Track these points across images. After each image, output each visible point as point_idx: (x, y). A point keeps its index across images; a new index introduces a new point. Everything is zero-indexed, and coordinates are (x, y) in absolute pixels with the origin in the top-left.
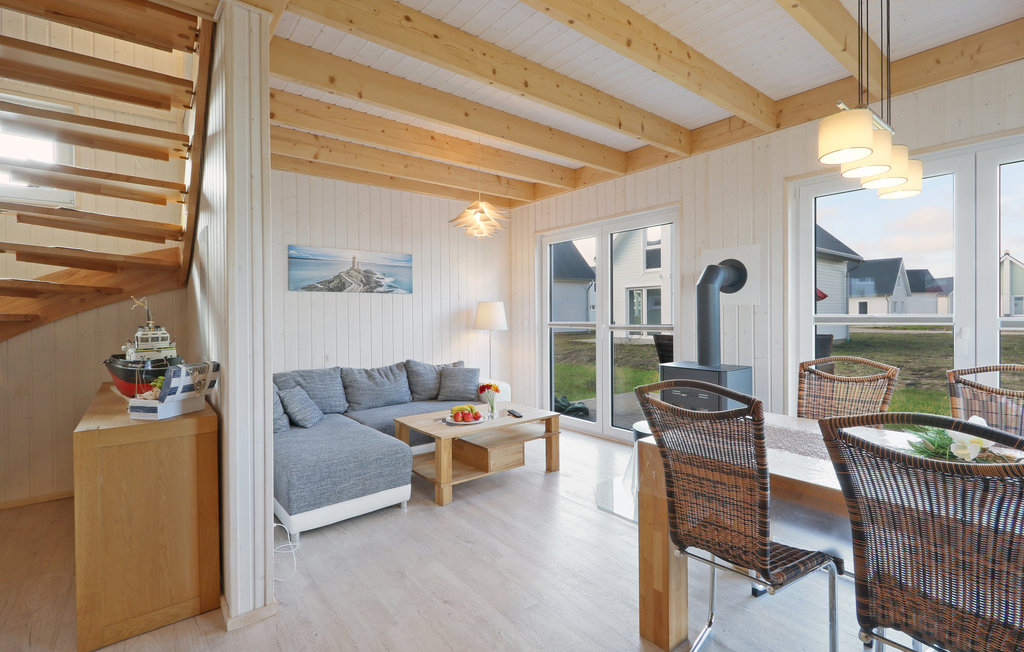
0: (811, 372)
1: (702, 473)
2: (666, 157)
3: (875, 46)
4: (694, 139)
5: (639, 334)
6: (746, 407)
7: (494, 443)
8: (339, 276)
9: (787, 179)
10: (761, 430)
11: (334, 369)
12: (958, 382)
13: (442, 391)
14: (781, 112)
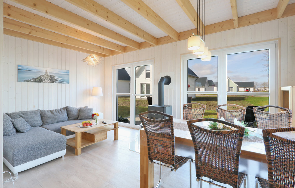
0: (186, 107)
1: (157, 138)
2: (150, 45)
3: (201, 21)
4: (158, 41)
5: (144, 97)
6: (169, 118)
7: (96, 133)
8: (40, 77)
9: (181, 54)
10: (173, 124)
11: (37, 110)
12: (218, 108)
13: (80, 116)
14: (180, 36)
